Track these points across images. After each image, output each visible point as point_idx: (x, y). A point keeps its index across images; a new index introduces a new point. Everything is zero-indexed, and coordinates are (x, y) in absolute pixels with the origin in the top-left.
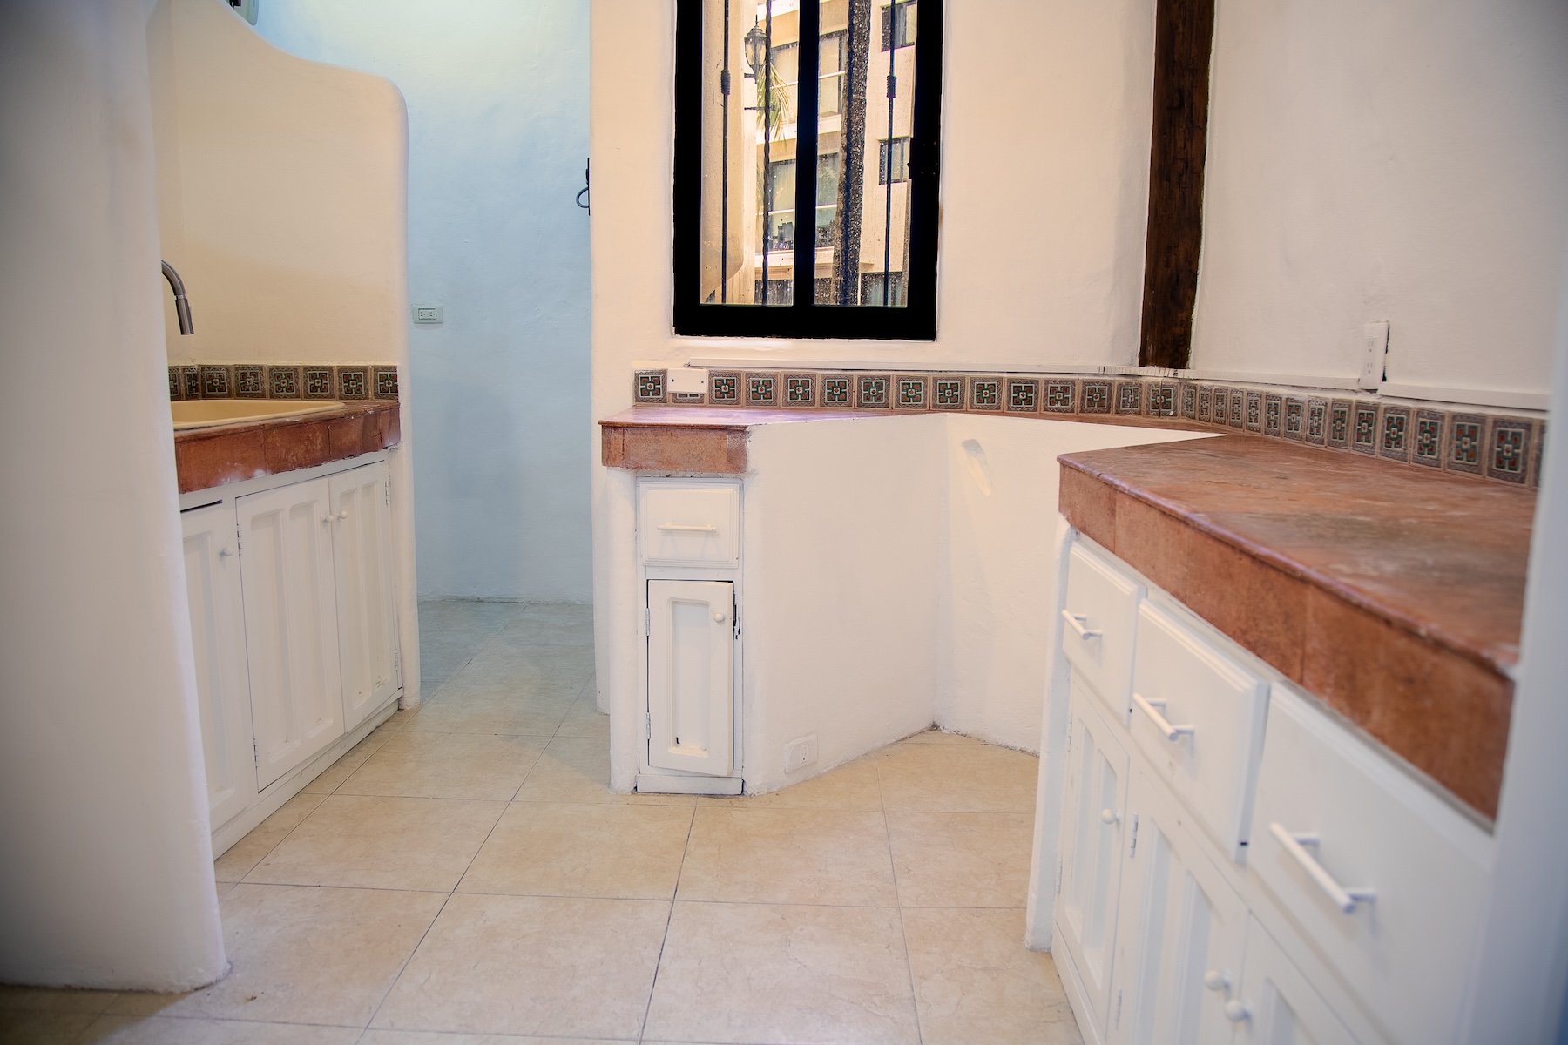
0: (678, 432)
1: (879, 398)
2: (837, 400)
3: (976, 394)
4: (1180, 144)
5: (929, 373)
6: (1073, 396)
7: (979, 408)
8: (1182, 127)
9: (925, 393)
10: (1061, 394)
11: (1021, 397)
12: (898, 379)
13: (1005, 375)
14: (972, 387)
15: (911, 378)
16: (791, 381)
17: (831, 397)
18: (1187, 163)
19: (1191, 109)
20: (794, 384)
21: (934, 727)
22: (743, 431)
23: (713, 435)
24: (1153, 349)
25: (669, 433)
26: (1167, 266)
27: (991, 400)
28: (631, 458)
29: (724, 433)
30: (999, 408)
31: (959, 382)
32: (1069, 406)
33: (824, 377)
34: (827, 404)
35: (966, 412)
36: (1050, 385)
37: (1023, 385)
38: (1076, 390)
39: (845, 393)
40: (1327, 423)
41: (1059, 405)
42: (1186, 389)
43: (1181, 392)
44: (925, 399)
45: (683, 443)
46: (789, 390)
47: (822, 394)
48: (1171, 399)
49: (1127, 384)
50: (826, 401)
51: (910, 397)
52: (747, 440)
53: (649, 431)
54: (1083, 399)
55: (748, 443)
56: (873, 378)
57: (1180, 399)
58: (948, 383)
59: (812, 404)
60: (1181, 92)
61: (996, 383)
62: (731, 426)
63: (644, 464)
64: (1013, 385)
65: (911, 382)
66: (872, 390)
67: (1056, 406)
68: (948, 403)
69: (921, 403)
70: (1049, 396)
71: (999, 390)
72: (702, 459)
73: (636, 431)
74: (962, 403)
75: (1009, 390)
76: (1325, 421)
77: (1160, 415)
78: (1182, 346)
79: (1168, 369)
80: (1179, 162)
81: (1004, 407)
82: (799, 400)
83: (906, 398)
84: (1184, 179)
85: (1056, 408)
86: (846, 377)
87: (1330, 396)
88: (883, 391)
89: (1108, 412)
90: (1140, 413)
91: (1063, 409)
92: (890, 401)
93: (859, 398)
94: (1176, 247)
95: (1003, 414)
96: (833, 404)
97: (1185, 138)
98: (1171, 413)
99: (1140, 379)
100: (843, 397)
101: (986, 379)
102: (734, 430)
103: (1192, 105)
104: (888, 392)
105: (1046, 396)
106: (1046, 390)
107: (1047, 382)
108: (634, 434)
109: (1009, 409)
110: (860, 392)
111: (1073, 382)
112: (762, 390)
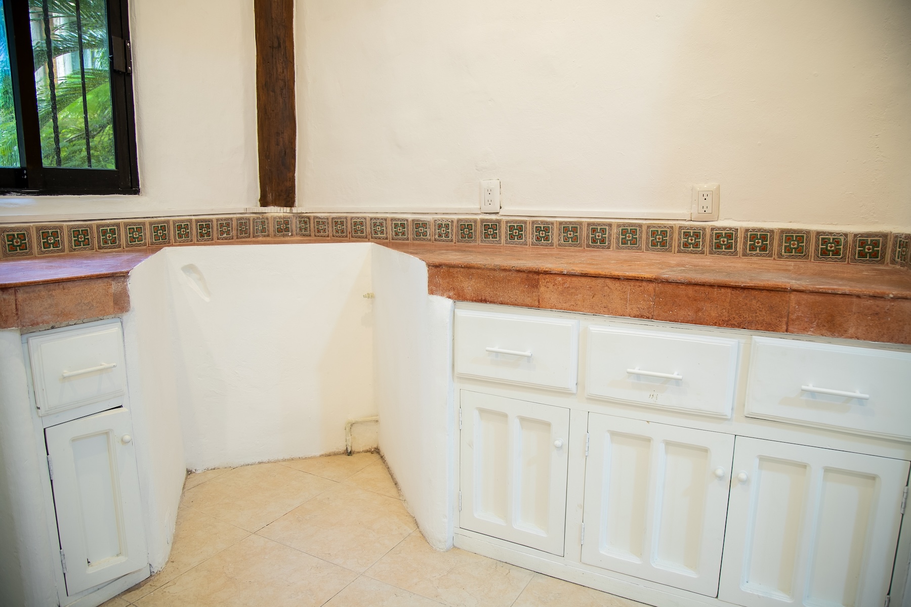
0: (69, 284)
1: (114, 241)
2: (82, 246)
3: (177, 232)
4: (280, 70)
5: (146, 219)
6: (232, 229)
7: (180, 242)
8: (281, 60)
9: (145, 234)
10: (226, 228)
11: (204, 232)
12: (126, 225)
13: (193, 218)
14: (174, 228)
15: (134, 224)
16: (43, 233)
17: (78, 243)
18: (285, 83)
19: (285, 50)
20: (45, 235)
21: (189, 472)
22: (124, 276)
23: (100, 284)
24: (272, 195)
25: (61, 287)
26: (278, 144)
27: (187, 235)
28: (26, 317)
29: (110, 280)
30: (191, 241)
31: (166, 225)
32: (231, 235)
33: (70, 228)
34: (75, 249)
35: (172, 245)
36: (219, 222)
37: (204, 223)
38: (234, 224)
39: (88, 239)
40: (454, 231)
41: (225, 235)
42: (298, 219)
43: (294, 221)
44: (145, 239)
45: (75, 294)
46: (42, 241)
47: (70, 242)
48: (289, 226)
49: (258, 218)
50: (74, 247)
51: (135, 238)
52: (128, 283)
53: (41, 288)
54: (237, 230)
55: (129, 285)
56: (108, 225)
57: (294, 225)
58: (159, 225)
59: (63, 250)
60: (278, 38)
61: (189, 223)
62: (116, 273)
63: (40, 320)
64: (198, 224)
65: (135, 227)
66: (108, 235)
67: (224, 236)
68: (161, 240)
69: (143, 242)
70: (219, 229)
71: (191, 228)
72: (93, 306)
73: (28, 289)
74: (169, 239)
75: (197, 227)
76: (452, 230)
77: (284, 236)
78: (291, 193)
79: (285, 208)
80: (280, 81)
81: (195, 240)
82: (52, 248)
83: (133, 239)
84: (284, 92)
85: (224, 237)
86: (87, 226)
87: (455, 217)
88: (116, 235)
89: (249, 237)
90: (268, 236)
91: (228, 237)
92: (121, 243)
93: (99, 242)
94: (283, 133)
95: (194, 244)
96: (79, 249)
97: (283, 67)
98: (290, 234)
99: (264, 215)
100: (87, 242)
101: (182, 221)
102: (117, 277)
103: (285, 47)
104: (119, 235)
105: (217, 229)
106: (217, 225)
107: (218, 220)
108: (27, 292)
109: (198, 241)
110: (99, 237)
111: (231, 219)
112: (17, 242)
